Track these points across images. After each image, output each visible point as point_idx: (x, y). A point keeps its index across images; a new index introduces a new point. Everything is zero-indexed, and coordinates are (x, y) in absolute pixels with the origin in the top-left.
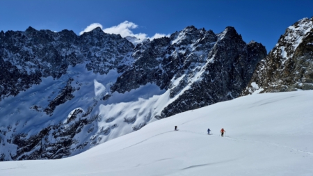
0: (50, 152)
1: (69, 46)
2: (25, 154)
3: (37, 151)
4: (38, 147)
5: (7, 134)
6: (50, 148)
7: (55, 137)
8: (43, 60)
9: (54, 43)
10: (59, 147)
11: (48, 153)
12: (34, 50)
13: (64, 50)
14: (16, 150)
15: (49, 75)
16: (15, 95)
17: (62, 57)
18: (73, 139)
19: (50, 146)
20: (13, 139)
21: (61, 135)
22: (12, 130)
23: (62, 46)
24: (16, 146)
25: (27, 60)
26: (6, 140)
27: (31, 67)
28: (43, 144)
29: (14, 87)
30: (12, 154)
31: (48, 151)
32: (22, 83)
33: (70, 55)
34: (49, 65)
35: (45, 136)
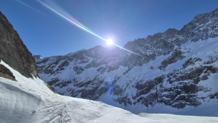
0: (167, 96)
1: (173, 37)
2: (142, 96)
3: (152, 94)
4: (153, 91)
5: (132, 82)
6: (166, 93)
7: (171, 82)
8: (157, 48)
9: (162, 38)
10: (178, 93)
11: (164, 98)
12: (151, 44)
13: (169, 39)
14: (136, 92)
15: (161, 54)
16: (141, 66)
17: (169, 43)
18: (198, 85)
19: (166, 90)
20: (135, 85)
21: (178, 80)
22: (136, 80)
23: (169, 38)
24: (137, 90)
25: (147, 49)
26: (131, 86)
27: (150, 52)
28: (158, 89)
29: (141, 62)
30: (133, 95)
31: (164, 95)
32: (145, 60)
33: (175, 40)
34: (160, 50)
35: (160, 84)
